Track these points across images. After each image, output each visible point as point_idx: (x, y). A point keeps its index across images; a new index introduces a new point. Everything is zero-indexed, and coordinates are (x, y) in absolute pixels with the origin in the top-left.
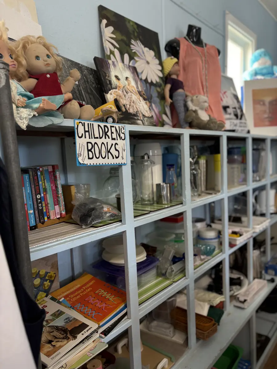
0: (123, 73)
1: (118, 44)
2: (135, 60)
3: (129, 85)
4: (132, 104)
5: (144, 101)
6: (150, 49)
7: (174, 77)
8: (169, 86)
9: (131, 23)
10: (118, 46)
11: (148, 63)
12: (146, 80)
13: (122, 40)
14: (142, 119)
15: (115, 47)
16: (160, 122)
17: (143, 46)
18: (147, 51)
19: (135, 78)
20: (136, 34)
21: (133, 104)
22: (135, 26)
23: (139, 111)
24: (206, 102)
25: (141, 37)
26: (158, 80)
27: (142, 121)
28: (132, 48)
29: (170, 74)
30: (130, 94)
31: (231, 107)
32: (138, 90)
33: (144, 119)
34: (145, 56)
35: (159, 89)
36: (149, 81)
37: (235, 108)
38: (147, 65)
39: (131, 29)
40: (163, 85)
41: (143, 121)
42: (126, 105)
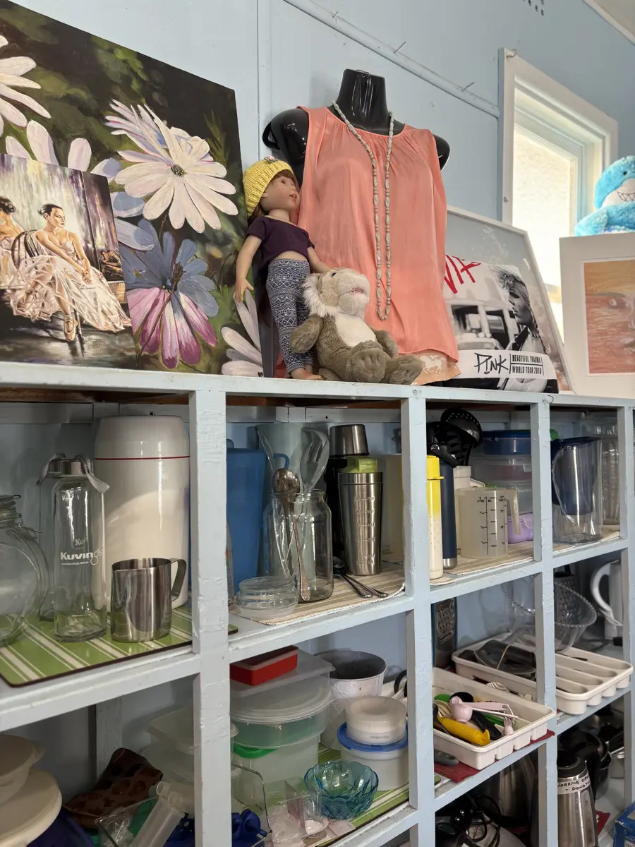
0: (38, 191)
1: (50, 111)
2: (121, 158)
3: (51, 228)
4: (43, 287)
5: (104, 280)
6: (192, 133)
7: (279, 216)
8: (253, 243)
9: (120, 55)
10: (46, 114)
11: (178, 171)
12: (162, 223)
13: (69, 99)
14: (73, 336)
15: (30, 114)
16: (208, 349)
17: (162, 125)
18: (178, 137)
19: (91, 208)
20: (135, 86)
21: (47, 288)
22: (138, 65)
23: (70, 311)
24: (360, 290)
25: (156, 96)
26: (216, 223)
27: (71, 343)
28: (109, 124)
29: (263, 208)
30: (44, 257)
31: (482, 310)
32: (90, 246)
33: (85, 338)
34: (167, 150)
35: (216, 252)
36: (177, 223)
37: (499, 313)
38: (172, 178)
39: (113, 69)
40: (236, 238)
41: (78, 344)
42: (9, 291)
